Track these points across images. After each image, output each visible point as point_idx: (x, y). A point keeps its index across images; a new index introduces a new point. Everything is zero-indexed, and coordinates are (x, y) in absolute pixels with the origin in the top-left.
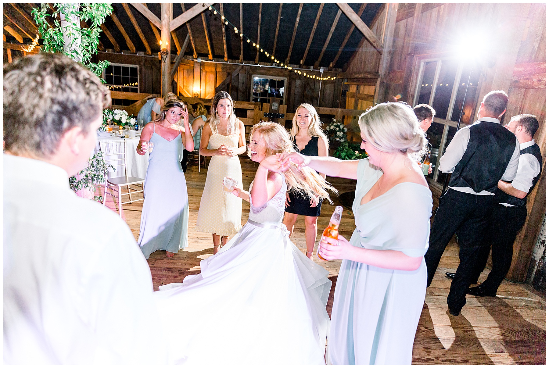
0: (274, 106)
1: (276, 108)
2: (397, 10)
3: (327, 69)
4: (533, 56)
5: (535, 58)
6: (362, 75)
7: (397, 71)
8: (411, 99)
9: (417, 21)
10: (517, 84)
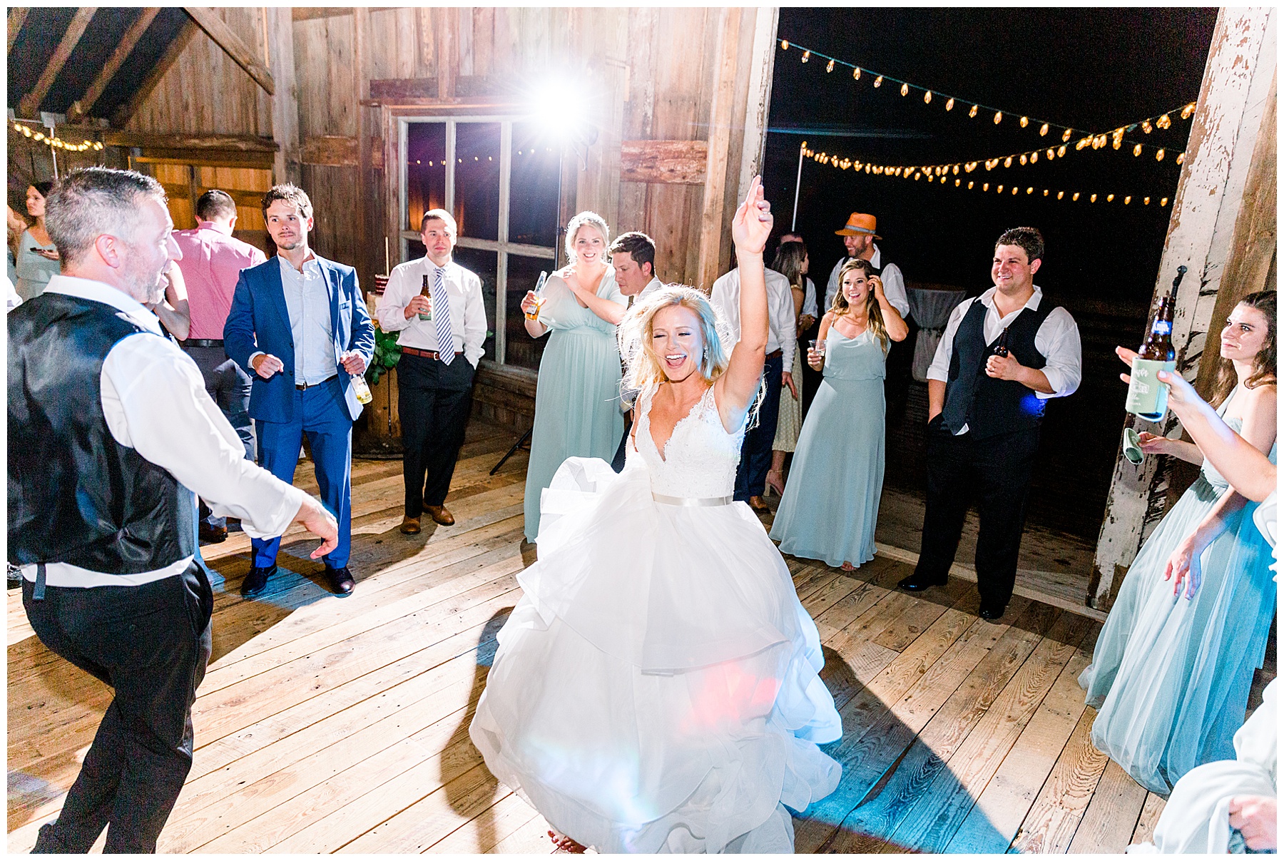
3: (62, 118)
4: (648, 130)
5: (651, 133)
6: (216, 143)
7: (328, 137)
8: (393, 200)
9: (364, 30)
10: (633, 175)
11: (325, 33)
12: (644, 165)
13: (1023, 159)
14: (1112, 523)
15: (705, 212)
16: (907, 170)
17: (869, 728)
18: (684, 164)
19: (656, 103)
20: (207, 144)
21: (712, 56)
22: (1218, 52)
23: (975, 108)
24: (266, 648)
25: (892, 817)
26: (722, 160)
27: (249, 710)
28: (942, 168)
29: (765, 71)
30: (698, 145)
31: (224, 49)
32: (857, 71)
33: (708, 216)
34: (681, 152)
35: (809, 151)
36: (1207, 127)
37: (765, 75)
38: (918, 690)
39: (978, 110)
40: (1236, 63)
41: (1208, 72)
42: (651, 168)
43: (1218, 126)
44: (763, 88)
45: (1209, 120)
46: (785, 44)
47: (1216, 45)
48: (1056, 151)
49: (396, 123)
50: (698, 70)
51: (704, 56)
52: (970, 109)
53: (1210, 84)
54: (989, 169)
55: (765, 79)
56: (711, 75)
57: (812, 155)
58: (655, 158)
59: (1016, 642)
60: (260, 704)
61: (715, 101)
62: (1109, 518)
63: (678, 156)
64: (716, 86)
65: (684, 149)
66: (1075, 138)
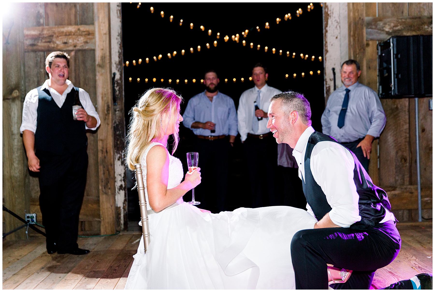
4: (42, 20)
5: (45, 22)
10: (35, 48)
12: (43, 41)
13: (192, 50)
15: (97, 63)
18: (74, 39)
30: (83, 28)
33: (100, 66)
34: (71, 32)
42: (49, 42)
58: (52, 36)
63: (69, 34)
65: (73, 30)
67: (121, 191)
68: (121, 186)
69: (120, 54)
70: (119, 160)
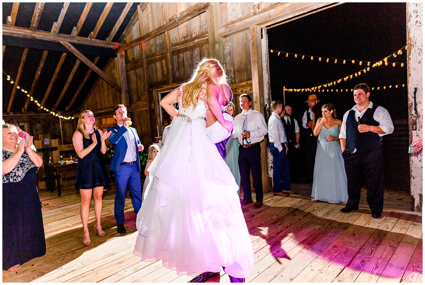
0: (46, 142)
1: (48, 143)
2: (125, 65)
4: (233, 81)
5: (234, 81)
6: (106, 110)
7: (138, 103)
8: (158, 117)
9: (146, 70)
11: (135, 74)
13: (356, 74)
14: (414, 179)
15: (254, 101)
16: (319, 87)
17: (338, 253)
18: (245, 88)
19: (234, 73)
20: (103, 111)
21: (250, 56)
22: (409, 21)
23: (336, 60)
24: (129, 247)
25: (351, 278)
26: (257, 84)
27: (125, 264)
28: (330, 84)
29: (266, 57)
30: (249, 82)
31: (107, 82)
32: (296, 55)
33: (255, 102)
34: (244, 85)
35: (286, 89)
36: (412, 43)
37: (267, 58)
38: (354, 240)
39: (337, 61)
40: (416, 23)
41: (408, 28)
42: (236, 91)
43: (416, 42)
44: (267, 62)
45: (412, 41)
46: (272, 51)
47: (408, 19)
48: (366, 69)
49: (158, 94)
50: (246, 61)
51: (247, 56)
52: (334, 61)
53: (409, 31)
54: (345, 80)
55: (267, 59)
56: (250, 61)
57: (287, 90)
58: (236, 88)
59: (387, 223)
60: (129, 262)
61: (252, 68)
62: (412, 177)
64: (252, 63)
65: (245, 84)
66: (372, 64)
67: (272, 169)
68: (272, 166)
69: (269, 93)
70: (270, 152)
